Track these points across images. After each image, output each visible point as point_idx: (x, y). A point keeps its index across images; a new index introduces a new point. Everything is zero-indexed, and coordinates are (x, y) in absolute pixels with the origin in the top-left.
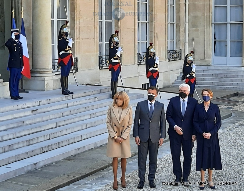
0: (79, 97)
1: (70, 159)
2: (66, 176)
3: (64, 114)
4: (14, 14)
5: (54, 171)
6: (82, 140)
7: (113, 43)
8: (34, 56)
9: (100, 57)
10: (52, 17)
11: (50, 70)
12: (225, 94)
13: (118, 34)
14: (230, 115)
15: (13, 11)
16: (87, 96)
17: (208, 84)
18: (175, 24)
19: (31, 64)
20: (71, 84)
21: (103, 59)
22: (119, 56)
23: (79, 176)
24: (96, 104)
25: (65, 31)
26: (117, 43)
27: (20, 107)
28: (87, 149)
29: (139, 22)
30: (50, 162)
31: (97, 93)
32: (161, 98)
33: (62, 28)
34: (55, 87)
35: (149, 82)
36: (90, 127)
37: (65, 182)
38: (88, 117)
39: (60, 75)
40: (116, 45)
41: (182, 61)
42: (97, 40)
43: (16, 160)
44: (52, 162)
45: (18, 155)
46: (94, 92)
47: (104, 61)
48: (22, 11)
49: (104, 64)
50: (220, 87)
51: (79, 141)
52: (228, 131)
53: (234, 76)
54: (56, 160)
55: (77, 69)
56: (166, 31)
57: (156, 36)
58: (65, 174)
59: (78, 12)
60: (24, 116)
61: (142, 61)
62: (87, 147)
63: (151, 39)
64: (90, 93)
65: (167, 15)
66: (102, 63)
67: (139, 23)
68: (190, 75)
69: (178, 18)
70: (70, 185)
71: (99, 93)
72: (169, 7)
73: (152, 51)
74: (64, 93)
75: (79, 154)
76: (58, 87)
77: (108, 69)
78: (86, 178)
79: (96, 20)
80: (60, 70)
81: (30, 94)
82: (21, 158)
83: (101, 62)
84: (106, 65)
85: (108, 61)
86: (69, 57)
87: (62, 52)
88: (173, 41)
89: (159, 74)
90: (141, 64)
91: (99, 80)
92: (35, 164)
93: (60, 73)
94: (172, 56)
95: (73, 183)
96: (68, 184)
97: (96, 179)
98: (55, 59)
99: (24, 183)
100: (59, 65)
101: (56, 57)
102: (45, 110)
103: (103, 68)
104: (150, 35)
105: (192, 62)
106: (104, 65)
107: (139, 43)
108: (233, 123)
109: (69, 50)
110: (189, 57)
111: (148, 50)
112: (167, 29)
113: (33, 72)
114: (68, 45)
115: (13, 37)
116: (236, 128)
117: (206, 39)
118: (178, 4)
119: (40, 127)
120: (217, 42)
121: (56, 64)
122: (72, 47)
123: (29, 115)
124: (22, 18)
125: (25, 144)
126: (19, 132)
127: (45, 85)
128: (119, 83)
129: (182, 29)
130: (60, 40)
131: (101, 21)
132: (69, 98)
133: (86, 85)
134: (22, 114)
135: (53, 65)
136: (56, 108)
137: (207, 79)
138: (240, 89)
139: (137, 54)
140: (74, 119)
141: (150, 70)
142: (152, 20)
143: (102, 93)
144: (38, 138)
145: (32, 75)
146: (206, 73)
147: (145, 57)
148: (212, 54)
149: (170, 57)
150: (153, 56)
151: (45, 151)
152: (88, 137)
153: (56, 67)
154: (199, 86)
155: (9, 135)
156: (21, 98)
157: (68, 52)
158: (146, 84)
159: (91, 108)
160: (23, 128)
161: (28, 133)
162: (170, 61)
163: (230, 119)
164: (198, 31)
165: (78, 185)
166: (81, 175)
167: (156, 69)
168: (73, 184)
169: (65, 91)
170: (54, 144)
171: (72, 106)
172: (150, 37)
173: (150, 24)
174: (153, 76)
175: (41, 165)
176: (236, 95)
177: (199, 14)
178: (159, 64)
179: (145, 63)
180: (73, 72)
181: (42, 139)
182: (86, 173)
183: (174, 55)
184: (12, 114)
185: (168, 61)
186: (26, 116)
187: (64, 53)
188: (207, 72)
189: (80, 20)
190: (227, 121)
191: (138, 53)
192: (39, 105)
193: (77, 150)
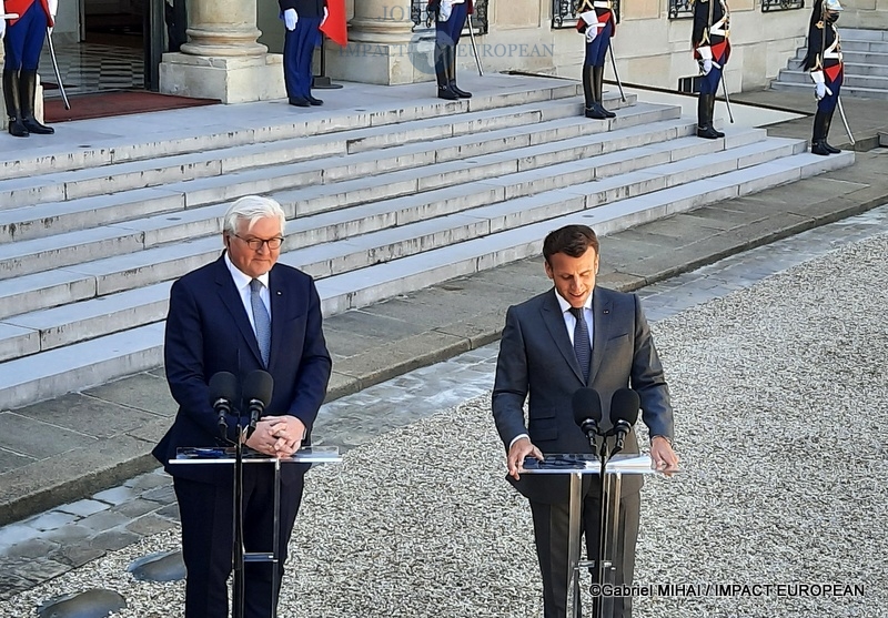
0: (487, 109)
1: (449, 286)
2: (438, 335)
3: (442, 157)
5: (403, 318)
6: (490, 234)
11: (406, 24)
16: (510, 106)
17: (882, 85)
19: (349, 4)
23: (477, 336)
24: (539, 130)
27: (315, 130)
28: (503, 262)
30: (394, 292)
31: (542, 98)
32: (732, 121)
34: (418, 75)
36: (517, 197)
37: (434, 352)
38: (512, 167)
41: (806, 13)
44: (400, 292)
46: (533, 97)
47: (566, 2)
49: (566, 14)
51: (481, 237)
54: (411, 287)
55: (486, 25)
58: (436, 329)
60: (323, 157)
61: (683, 8)
62: (504, 253)
64: (520, 99)
66: (561, 8)
70: (449, 361)
71: (548, 100)
74: (442, 95)
75: (478, 274)
76: (426, 76)
81: (345, 91)
83: (557, 7)
89: (731, 48)
90: (680, 19)
91: (550, 63)
92: (350, 295)
95: (458, 354)
96: (444, 356)
102: (386, 141)
103: (564, 25)
106: (565, 17)
113: (353, 28)
119: (370, 189)
123: (339, 155)
125: (325, 237)
126: (307, 201)
127: (390, 68)
132: (457, 109)
133: (511, 73)
134: (319, 150)
135: (415, 10)
136: (417, 138)
137: (879, 72)
140: (469, 170)
143: (555, 99)
144: (361, 220)
145: (354, 38)
146: (878, 51)
151: (382, 260)
152: (509, 225)
154: (851, 91)
156: (318, 103)
158: (690, 79)
159: (521, 141)
160: (319, 189)
161: (335, 205)
162: (768, 11)
165: (472, 362)
166: (482, 334)
168: (456, 358)
169: (448, 89)
170: (409, 241)
171: (465, 133)
175: (369, 297)
180: (470, 35)
181: (375, 225)
184: (290, 148)
185: (763, 11)
186: (330, 156)
188: (881, 48)
192: (371, 126)
193: (475, 261)
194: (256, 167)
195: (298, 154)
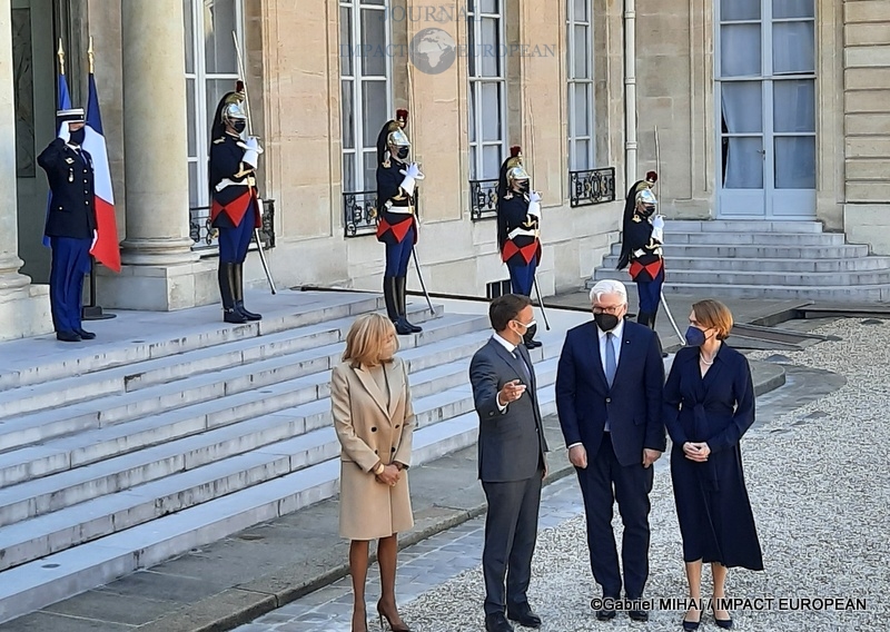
0: (279, 331)
1: (252, 534)
2: (241, 592)
3: (234, 387)
4: (62, 61)
5: (199, 575)
6: (291, 472)
7: (389, 149)
8: (130, 197)
9: (349, 197)
10: (190, 68)
11: (185, 243)
12: (760, 312)
13: (405, 121)
14: (778, 383)
15: (61, 52)
16: (305, 325)
17: (706, 280)
18: (594, 85)
19: (121, 222)
20: (252, 286)
21: (358, 204)
22: (411, 194)
23: (284, 591)
24: (338, 352)
25: (233, 115)
26: (404, 151)
27: (87, 367)
28: (307, 502)
29: (473, 78)
30: (185, 546)
31: (341, 315)
32: (548, 329)
33: (223, 104)
34: (200, 298)
35: (508, 277)
36: (318, 428)
37: (236, 611)
38: (311, 395)
39: (218, 258)
40: (401, 158)
41: (619, 206)
42: (337, 141)
43: (75, 542)
44: (191, 547)
45: (82, 525)
46: (329, 314)
47: (360, 209)
48: (90, 50)
49: (360, 220)
50: (745, 290)
52: (773, 434)
53: (788, 253)
54: (206, 540)
55: (273, 238)
56: (564, 107)
57: (528, 124)
58: (236, 587)
59: (273, 52)
60: (100, 397)
61: (487, 207)
62: (307, 493)
63: (515, 133)
64: (315, 317)
65: (564, 54)
66: (354, 215)
67: (472, 83)
68: (645, 250)
69: (602, 64)
70: (255, 621)
71: (346, 316)
72: (572, 28)
73: (518, 173)
74: (229, 318)
75: (281, 519)
76: (210, 300)
77: (375, 237)
78: (308, 598)
79: (334, 75)
80: (215, 241)
81: (119, 321)
82: (91, 535)
83: (349, 214)
84: (368, 222)
85: (375, 211)
86: (246, 198)
87: (225, 183)
88: (587, 141)
89: (542, 248)
90: (484, 219)
91: (345, 275)
92: (137, 554)
93: (217, 251)
94: (586, 190)
95: (263, 613)
96: (248, 617)
97: (338, 600)
98: (200, 206)
99: (102, 618)
100: (213, 226)
101: (204, 198)
102: (169, 374)
103: (358, 232)
104: (511, 121)
105: (651, 210)
106: (359, 224)
107: (474, 147)
108: (787, 406)
109: (245, 176)
110: (643, 193)
111: (504, 169)
112: (564, 101)
113: (126, 250)
114: (244, 160)
115: (65, 135)
116: (799, 423)
117: (693, 133)
118: (601, 22)
119: (153, 430)
120: (732, 143)
121: (202, 222)
122: (255, 166)
123: (117, 393)
124: (91, 75)
125: (104, 488)
126: (83, 449)
127: (169, 291)
128: (412, 282)
129: (614, 102)
130: (216, 142)
131: (350, 78)
132: (247, 333)
133: (303, 289)
134: (93, 390)
135: (194, 227)
136: (203, 368)
137: (702, 265)
138: (811, 295)
139: (468, 185)
140: (263, 401)
141: (512, 235)
142: (516, 75)
143: (355, 315)
144: (145, 467)
145: (128, 261)
146: (698, 243)
147: (493, 192)
148: (714, 180)
149: (578, 194)
150: (521, 189)
151: (171, 510)
152: (311, 461)
153: (204, 233)
154: (674, 288)
155: (51, 460)
156: (90, 336)
157: (244, 182)
158: (498, 283)
159: (319, 364)
160: (95, 435)
161: (114, 452)
162: (577, 206)
163: (780, 395)
164: (667, 104)
165: (280, 621)
166: (290, 588)
167: (531, 233)
168: (262, 618)
169: (235, 311)
170: (201, 487)
171: (256, 360)
172: (511, 130)
173: (510, 86)
174: (522, 257)
175: (158, 555)
176: (799, 314)
177: (671, 51)
178: (539, 218)
179: (495, 214)
180: (258, 249)
181: (160, 470)
182: (307, 583)
183: (589, 187)
184: (61, 389)
185: (572, 206)
186: (106, 395)
187: (229, 186)
188: (700, 240)
189: (281, 77)
190: (769, 402)
191: (470, 182)
192: (150, 359)
193: (276, 504)
194: (24, 414)
195: (71, 395)
